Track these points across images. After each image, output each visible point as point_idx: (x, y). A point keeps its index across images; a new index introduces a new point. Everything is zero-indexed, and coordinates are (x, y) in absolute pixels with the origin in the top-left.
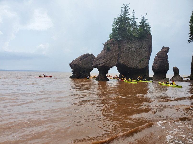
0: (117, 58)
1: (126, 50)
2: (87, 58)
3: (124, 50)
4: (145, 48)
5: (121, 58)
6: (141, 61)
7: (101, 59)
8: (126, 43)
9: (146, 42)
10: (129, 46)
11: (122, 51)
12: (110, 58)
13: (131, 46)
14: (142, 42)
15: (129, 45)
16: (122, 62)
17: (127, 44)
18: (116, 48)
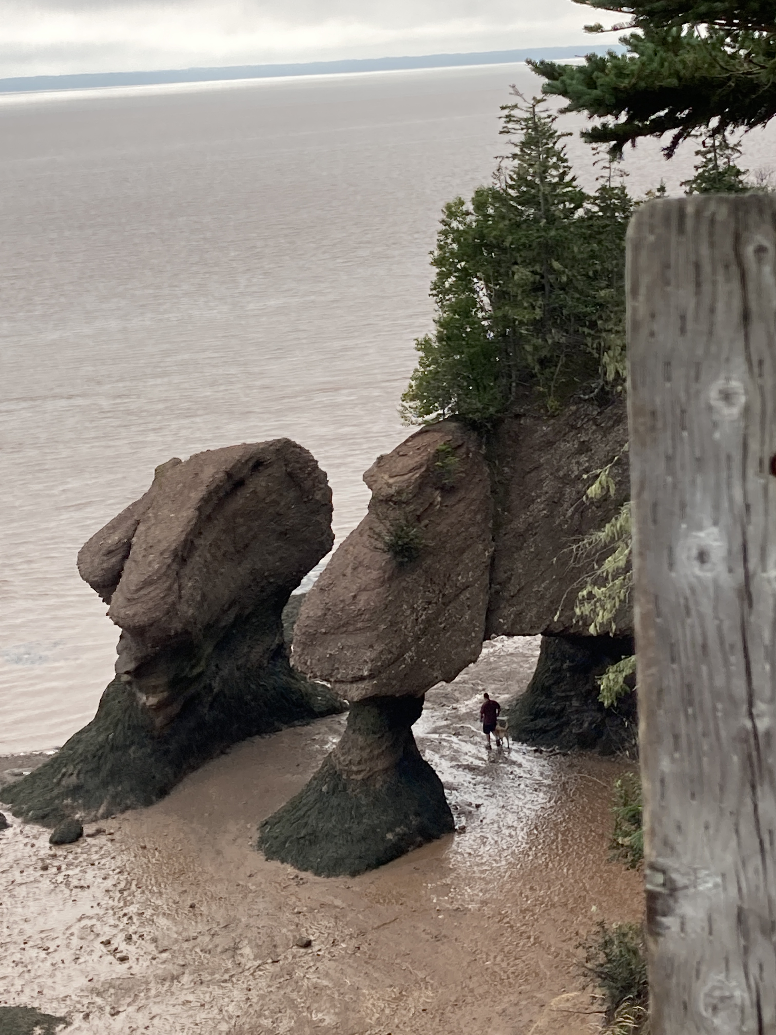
0: (482, 600)
1: (555, 504)
3: (539, 509)
5: (513, 589)
7: (351, 641)
8: (550, 444)
10: (583, 458)
11: (519, 524)
12: (428, 620)
15: (584, 448)
17: (566, 446)
18: (467, 516)
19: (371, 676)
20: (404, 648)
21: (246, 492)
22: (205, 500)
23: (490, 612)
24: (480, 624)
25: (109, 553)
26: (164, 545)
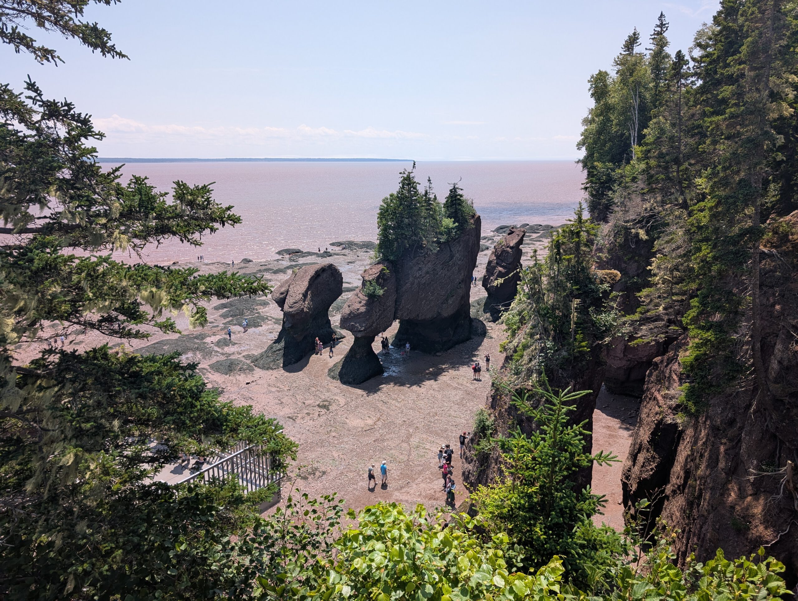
0: (394, 309)
1: (412, 284)
2: (320, 279)
3: (408, 285)
4: (459, 263)
6: (447, 300)
8: (412, 267)
9: (460, 246)
11: (403, 289)
12: (379, 315)
13: (425, 270)
14: (451, 251)
15: (420, 269)
16: (405, 314)
17: (416, 268)
19: (364, 330)
20: (373, 323)
21: (321, 277)
22: (310, 279)
23: (395, 313)
24: (392, 316)
25: (282, 294)
26: (300, 292)
